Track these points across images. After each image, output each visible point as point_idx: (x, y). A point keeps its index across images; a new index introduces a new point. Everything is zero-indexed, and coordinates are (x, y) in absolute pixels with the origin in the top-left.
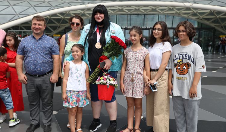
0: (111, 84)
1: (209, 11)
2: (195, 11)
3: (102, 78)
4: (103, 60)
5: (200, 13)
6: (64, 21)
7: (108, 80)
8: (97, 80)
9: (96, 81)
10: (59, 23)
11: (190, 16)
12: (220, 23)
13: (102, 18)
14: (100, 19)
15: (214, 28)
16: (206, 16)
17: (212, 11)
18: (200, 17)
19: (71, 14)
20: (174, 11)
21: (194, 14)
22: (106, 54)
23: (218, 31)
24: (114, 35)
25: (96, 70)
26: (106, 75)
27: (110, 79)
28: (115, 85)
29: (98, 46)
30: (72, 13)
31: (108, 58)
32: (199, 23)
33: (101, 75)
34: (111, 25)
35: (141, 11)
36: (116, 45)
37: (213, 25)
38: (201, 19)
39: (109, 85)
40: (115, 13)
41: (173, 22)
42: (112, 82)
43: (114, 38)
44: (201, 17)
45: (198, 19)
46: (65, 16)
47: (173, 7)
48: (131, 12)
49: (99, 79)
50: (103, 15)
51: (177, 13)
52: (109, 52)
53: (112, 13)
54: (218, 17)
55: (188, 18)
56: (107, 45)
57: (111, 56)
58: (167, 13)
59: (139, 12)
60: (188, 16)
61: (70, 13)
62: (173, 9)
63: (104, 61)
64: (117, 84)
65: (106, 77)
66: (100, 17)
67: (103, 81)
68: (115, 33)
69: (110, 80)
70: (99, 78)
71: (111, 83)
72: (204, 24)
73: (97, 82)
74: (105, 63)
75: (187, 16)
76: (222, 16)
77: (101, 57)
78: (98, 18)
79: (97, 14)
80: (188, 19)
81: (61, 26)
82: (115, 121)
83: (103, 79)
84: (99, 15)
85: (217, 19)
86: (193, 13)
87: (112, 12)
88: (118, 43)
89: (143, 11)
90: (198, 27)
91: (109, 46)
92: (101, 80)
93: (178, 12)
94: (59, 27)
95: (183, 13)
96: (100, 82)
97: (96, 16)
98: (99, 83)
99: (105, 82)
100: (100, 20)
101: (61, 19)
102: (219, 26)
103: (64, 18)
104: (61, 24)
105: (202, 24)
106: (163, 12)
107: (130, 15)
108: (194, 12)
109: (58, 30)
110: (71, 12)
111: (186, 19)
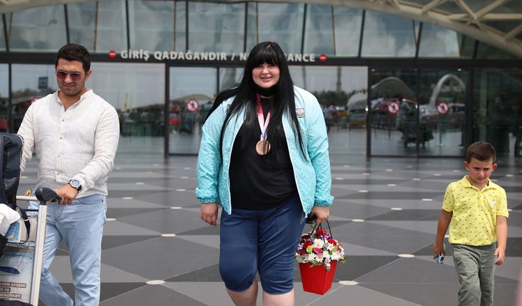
11: (431, 10)
13: (272, 76)
16: (494, 11)
18: (469, 16)
32: (463, 40)
38: (475, 25)
41: (365, 32)
44: (475, 16)
45: (463, 22)
50: (276, 71)
55: (423, 19)
60: (425, 13)
66: (269, 76)
68: (303, 115)
72: (485, 44)
75: (418, 11)
79: (262, 67)
80: (422, 23)
84: (266, 71)
90: (464, 57)
97: (256, 71)
100: (269, 84)
105: (477, 42)
107: (187, 0)
111: (413, 21)
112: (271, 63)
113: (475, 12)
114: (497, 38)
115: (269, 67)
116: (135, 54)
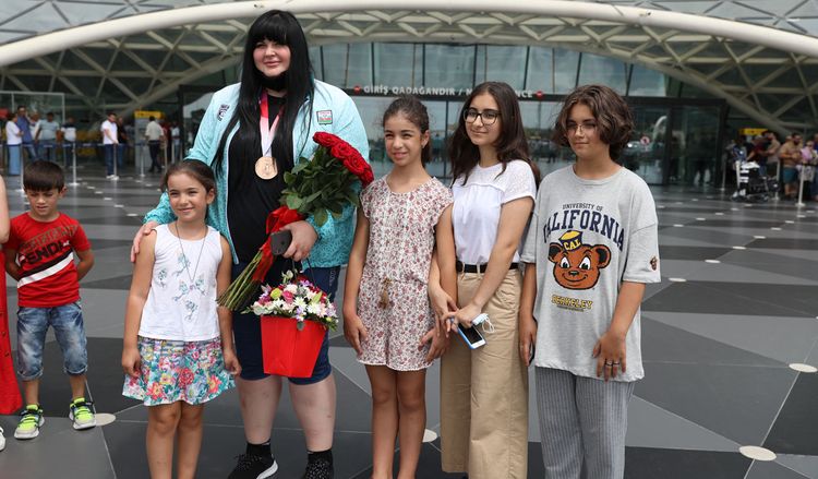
0: (310, 317)
1: (708, 38)
2: (659, 38)
3: (276, 292)
4: (283, 224)
5: (677, 46)
6: (177, 62)
7: (299, 302)
8: (258, 300)
9: (256, 303)
10: (156, 69)
11: (640, 53)
12: (743, 83)
13: (281, 60)
14: (275, 67)
15: (723, 101)
16: (696, 55)
17: (720, 39)
18: (674, 59)
19: (203, 33)
20: (585, 34)
21: (656, 49)
22: (294, 202)
23: (740, 112)
24: (328, 129)
25: (254, 261)
26: (293, 281)
27: (310, 295)
28: (328, 319)
29: (265, 168)
30: (206, 32)
31: (301, 216)
32: (670, 81)
33: (276, 282)
34: (316, 92)
35: (462, 31)
36: (332, 168)
37: (719, 90)
38: (679, 68)
39: (302, 319)
40: (367, 35)
41: (581, 74)
42: (317, 308)
43: (326, 143)
44: (679, 59)
45: (668, 64)
46: (180, 43)
47: (580, 21)
48: (428, 35)
49: (266, 294)
50: (285, 52)
51: (593, 40)
52: (308, 193)
53: (355, 35)
54: (738, 60)
55: (633, 61)
56: (298, 167)
57: (312, 208)
58: (559, 42)
59: (455, 35)
60: (634, 56)
61: (198, 31)
62: (578, 26)
63: (287, 227)
64: (333, 314)
65: (292, 288)
66: (275, 59)
67: (282, 302)
68: (330, 121)
69: (307, 301)
70: (266, 290)
71: (310, 311)
72: (690, 86)
73: (259, 308)
74: (289, 237)
75: (628, 54)
76: (754, 56)
77: (275, 212)
78: (268, 61)
79: (265, 46)
80: (632, 66)
81: (162, 80)
82: (326, 455)
83: (282, 298)
84: (270, 50)
85: (736, 68)
86: (649, 42)
87: (358, 31)
88: (341, 161)
89: (471, 31)
90: (670, 97)
91: (306, 171)
92: (272, 300)
93: (598, 38)
94: (158, 83)
95: (613, 42)
96: (271, 306)
97: (258, 53)
98: (266, 312)
99: (287, 307)
100: (277, 70)
101: (163, 53)
102: (741, 93)
103: (176, 48)
104: (165, 70)
105: (682, 84)
106: (543, 36)
107: (424, 44)
108: (653, 39)
109: (151, 94)
110: (201, 27)
111: (625, 64)
112: (279, 41)
113: (679, 55)
114: (699, 80)
115: (275, 46)
116: (377, 89)
